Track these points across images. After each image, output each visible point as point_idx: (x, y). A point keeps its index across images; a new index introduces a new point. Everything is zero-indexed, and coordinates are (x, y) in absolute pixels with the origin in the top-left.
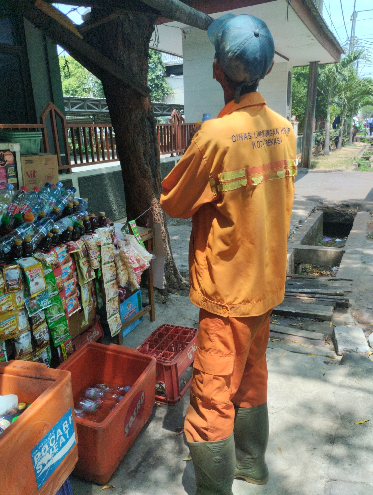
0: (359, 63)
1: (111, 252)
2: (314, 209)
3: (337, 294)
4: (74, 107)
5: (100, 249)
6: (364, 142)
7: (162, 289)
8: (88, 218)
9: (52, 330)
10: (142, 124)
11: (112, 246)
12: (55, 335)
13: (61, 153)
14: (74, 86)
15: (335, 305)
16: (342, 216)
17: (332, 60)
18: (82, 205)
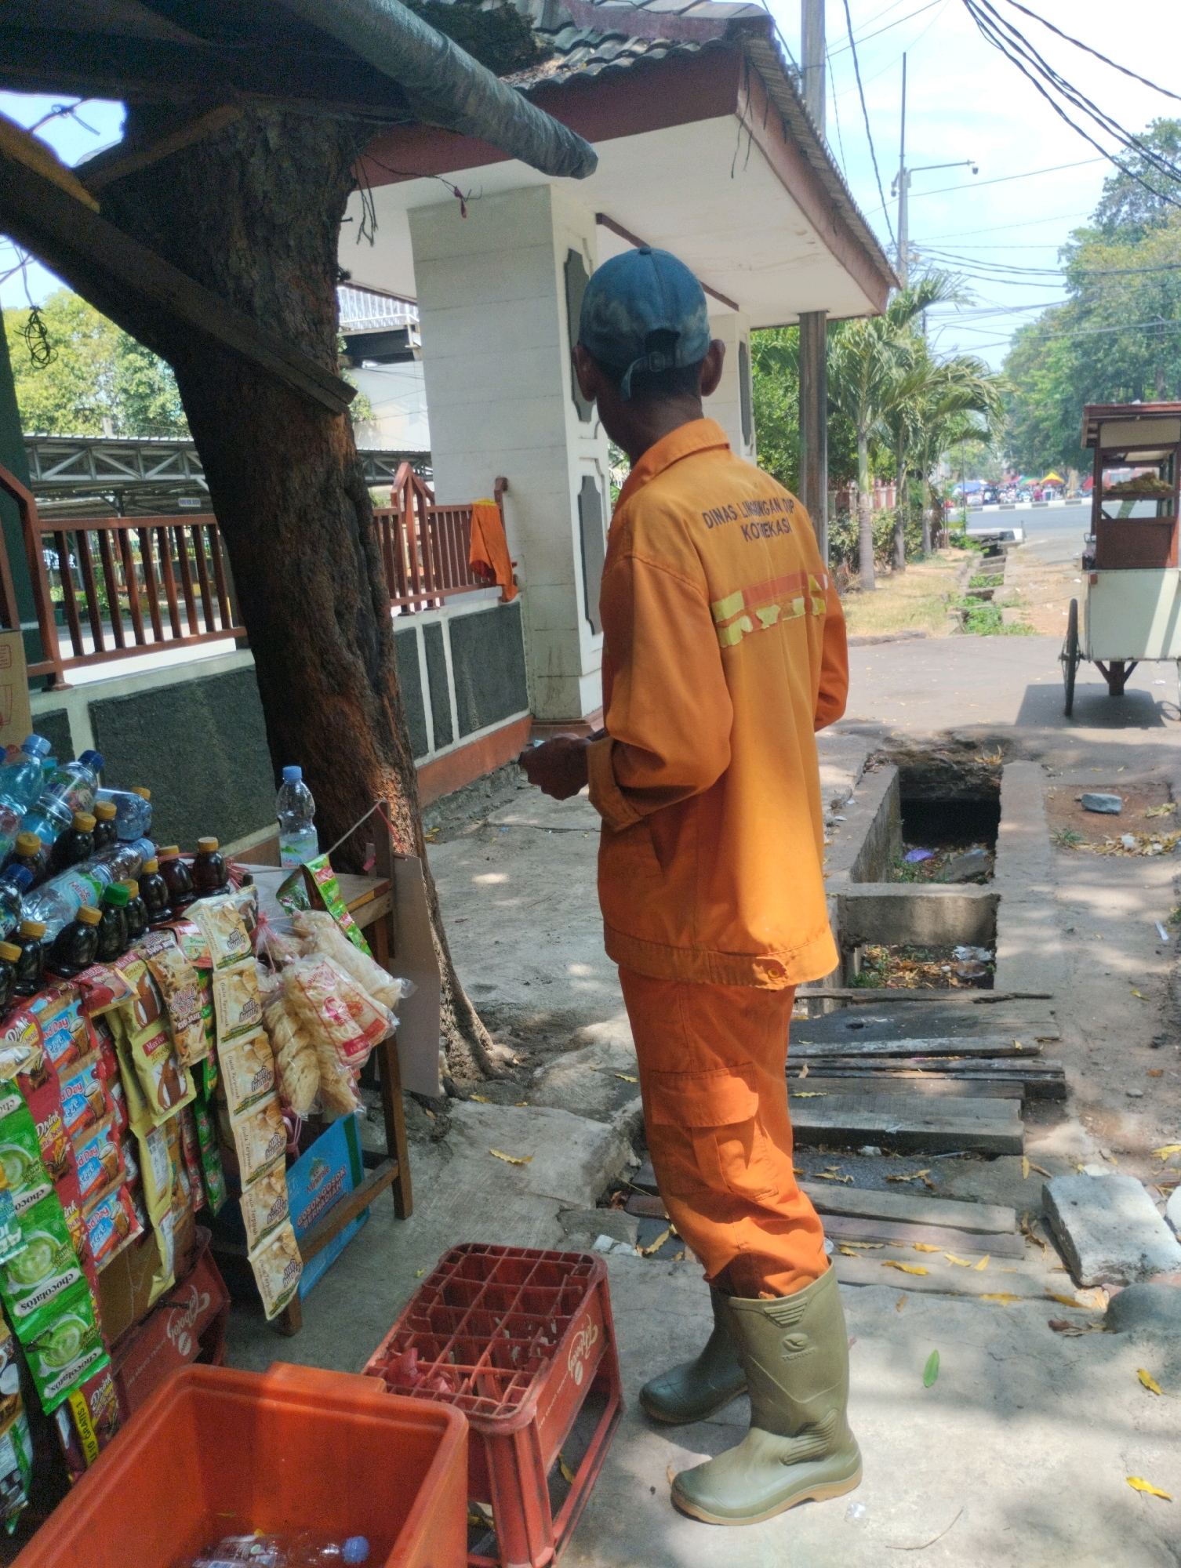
0: (928, 318)
1: (250, 986)
2: (868, 761)
3: (1018, 1050)
4: (49, 468)
5: (210, 982)
6: (962, 547)
7: (437, 1096)
8: (154, 864)
9: (34, 1347)
10: (324, 508)
11: (252, 963)
12: (45, 1365)
13: (24, 620)
14: (45, 402)
15: (1022, 1093)
16: (959, 777)
17: (865, 305)
18: (131, 816)
